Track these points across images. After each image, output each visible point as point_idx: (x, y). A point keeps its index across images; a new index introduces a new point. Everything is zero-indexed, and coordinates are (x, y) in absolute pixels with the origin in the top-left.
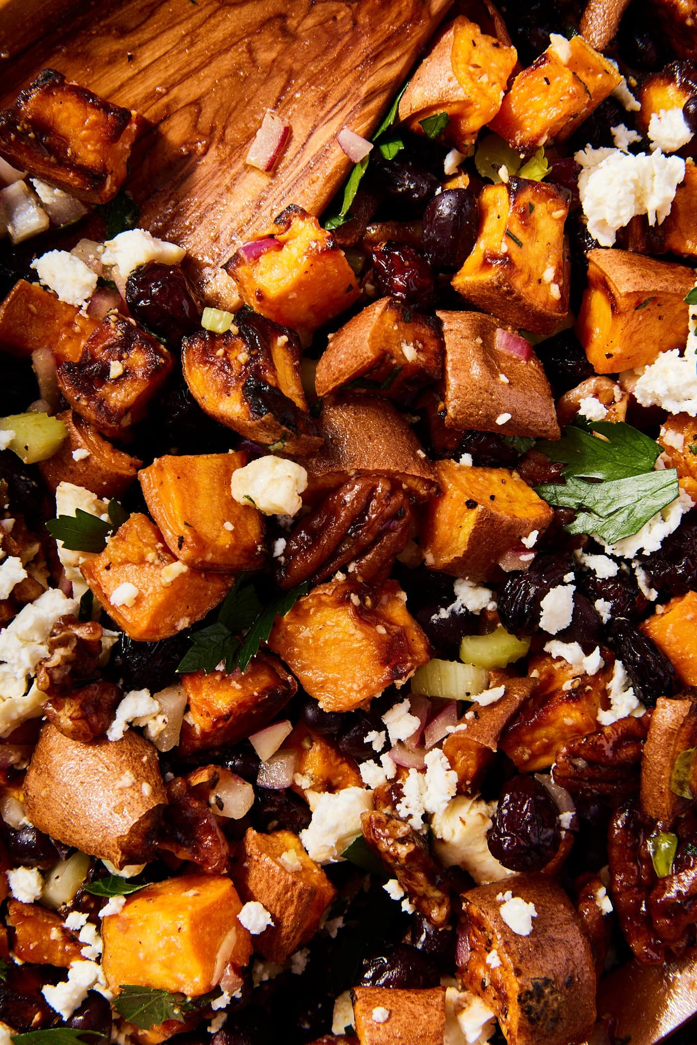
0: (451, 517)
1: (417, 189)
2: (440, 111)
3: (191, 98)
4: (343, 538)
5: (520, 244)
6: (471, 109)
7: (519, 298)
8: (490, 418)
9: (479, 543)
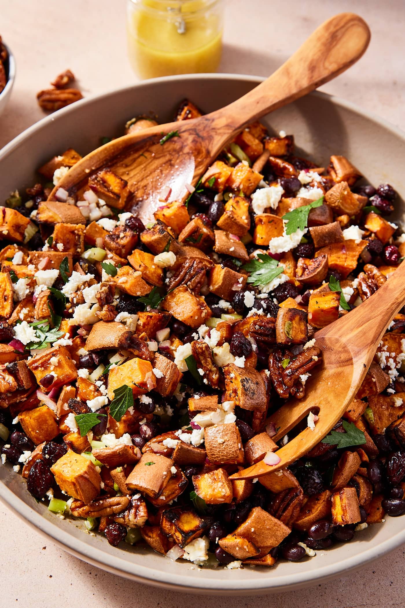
0: (217, 272)
1: (207, 201)
2: (213, 177)
3: (144, 184)
4: (186, 274)
5: (235, 209)
6: (221, 175)
7: (235, 220)
8: (228, 249)
9: (226, 280)
